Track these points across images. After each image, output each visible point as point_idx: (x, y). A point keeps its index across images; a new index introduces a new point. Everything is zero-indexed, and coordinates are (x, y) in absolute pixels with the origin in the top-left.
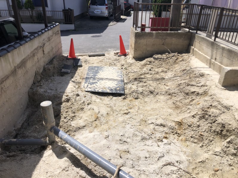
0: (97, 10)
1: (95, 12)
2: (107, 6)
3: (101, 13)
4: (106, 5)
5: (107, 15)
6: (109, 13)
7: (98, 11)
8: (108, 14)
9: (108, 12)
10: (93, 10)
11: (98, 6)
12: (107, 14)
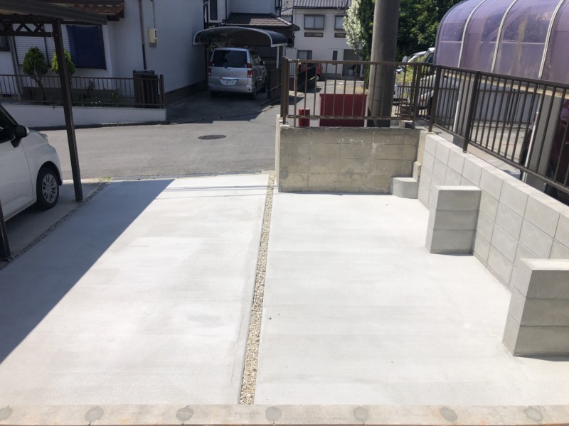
0: (227, 76)
1: (222, 81)
2: (250, 69)
3: (236, 85)
4: (249, 66)
5: (249, 90)
6: (256, 84)
7: (229, 80)
8: (252, 86)
9: (253, 81)
10: (218, 78)
11: (229, 68)
12: (251, 88)
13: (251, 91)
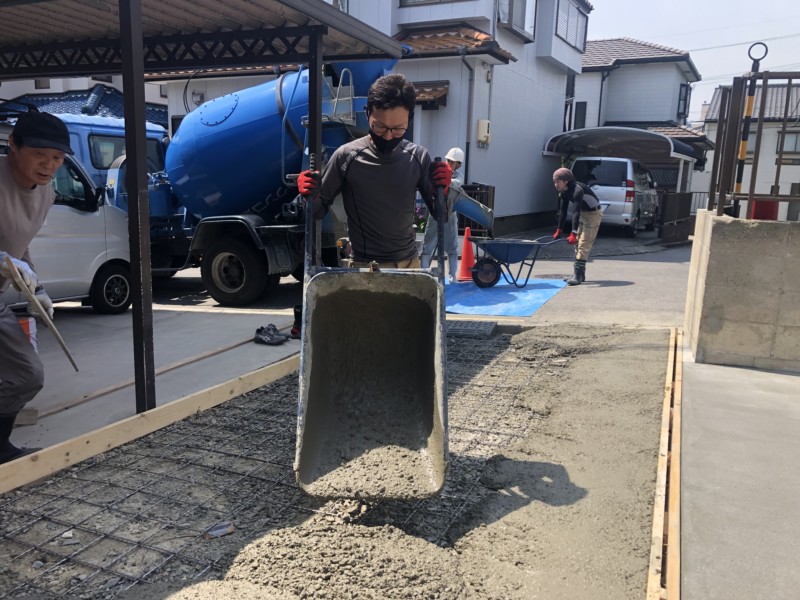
2: (630, 189)
4: (630, 184)
5: (627, 220)
6: (638, 213)
8: (632, 215)
9: (634, 207)
11: (597, 187)
12: (629, 218)
13: (628, 223)
